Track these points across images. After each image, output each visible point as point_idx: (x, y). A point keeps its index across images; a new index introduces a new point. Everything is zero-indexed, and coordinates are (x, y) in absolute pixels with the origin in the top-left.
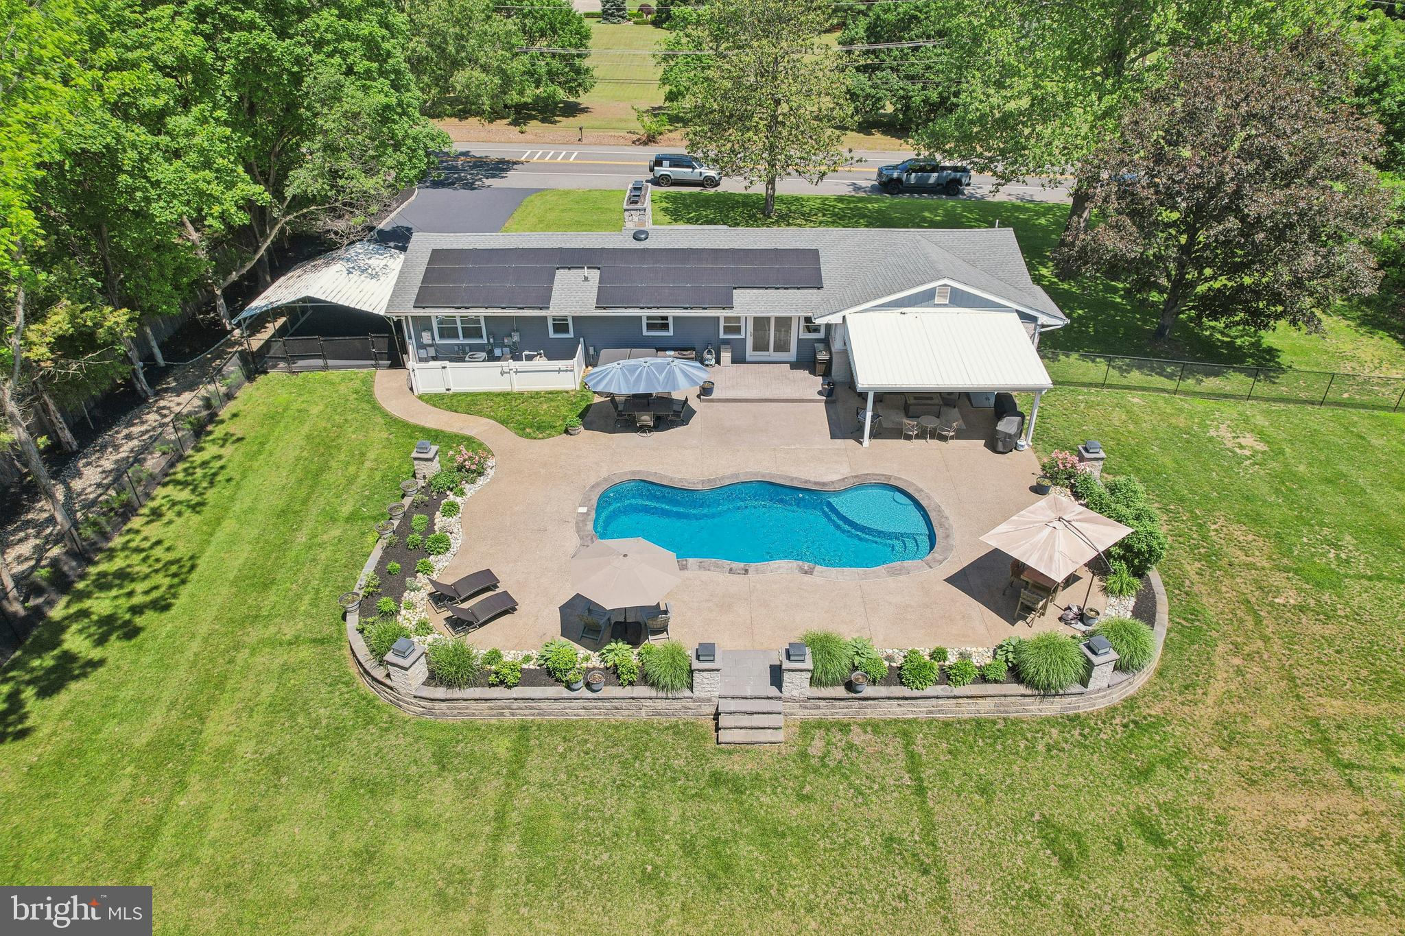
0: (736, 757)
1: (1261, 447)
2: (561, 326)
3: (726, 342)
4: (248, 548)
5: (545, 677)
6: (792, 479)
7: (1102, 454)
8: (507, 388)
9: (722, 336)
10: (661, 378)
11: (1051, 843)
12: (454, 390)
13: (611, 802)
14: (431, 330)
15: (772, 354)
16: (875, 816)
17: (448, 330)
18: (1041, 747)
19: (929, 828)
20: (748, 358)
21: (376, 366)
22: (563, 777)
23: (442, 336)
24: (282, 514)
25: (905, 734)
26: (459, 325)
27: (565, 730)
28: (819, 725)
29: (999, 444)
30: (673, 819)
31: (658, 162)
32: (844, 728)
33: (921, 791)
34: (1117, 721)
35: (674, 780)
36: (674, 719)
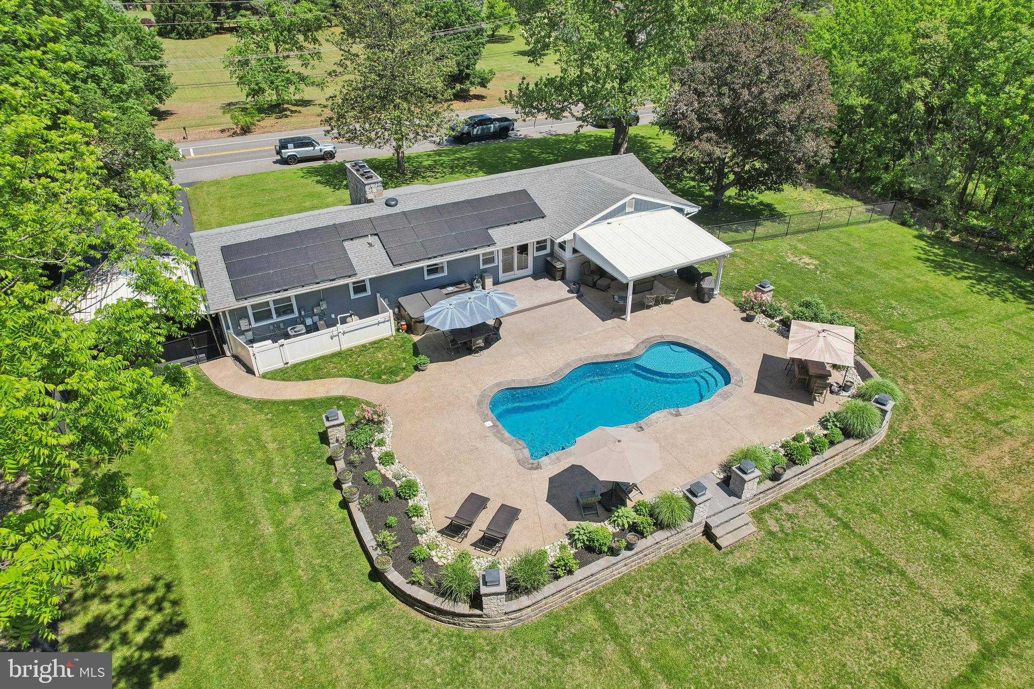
0: (737, 554)
1: (816, 262)
2: (360, 287)
3: (485, 271)
4: (223, 556)
5: (589, 556)
6: (607, 356)
7: (772, 287)
8: (336, 349)
9: (482, 267)
10: (488, 307)
11: (928, 524)
12: (292, 362)
13: (694, 620)
14: (247, 317)
15: (517, 273)
16: (838, 552)
17: (262, 313)
18: (877, 473)
19: (869, 546)
20: (501, 280)
21: (198, 362)
22: (649, 620)
23: (257, 320)
24: (228, 514)
25: (810, 495)
26: (272, 307)
27: (621, 585)
28: (762, 510)
29: (702, 296)
30: (738, 612)
31: (283, 145)
32: (775, 505)
33: (846, 526)
34: (895, 442)
35: (716, 586)
36: (680, 546)
